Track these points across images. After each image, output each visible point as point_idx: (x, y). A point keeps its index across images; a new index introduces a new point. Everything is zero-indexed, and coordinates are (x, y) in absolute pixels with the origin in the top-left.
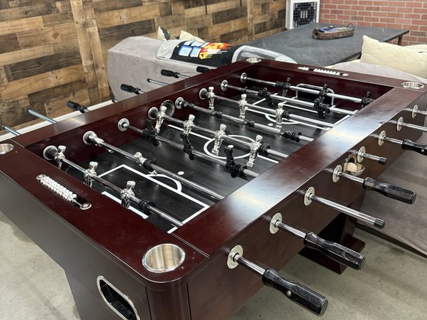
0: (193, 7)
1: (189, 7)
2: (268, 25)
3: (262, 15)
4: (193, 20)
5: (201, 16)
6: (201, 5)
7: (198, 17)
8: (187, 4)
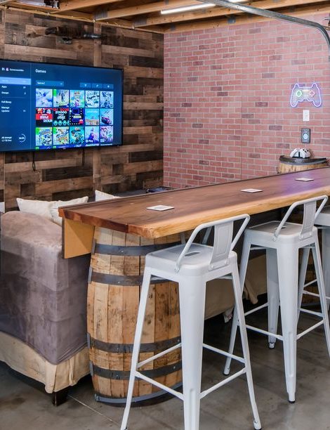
0: (17, 162)
1: (11, 162)
2: (122, 187)
3: (113, 176)
4: (16, 175)
5: (26, 172)
6: (28, 161)
7: (23, 172)
8: (9, 159)
